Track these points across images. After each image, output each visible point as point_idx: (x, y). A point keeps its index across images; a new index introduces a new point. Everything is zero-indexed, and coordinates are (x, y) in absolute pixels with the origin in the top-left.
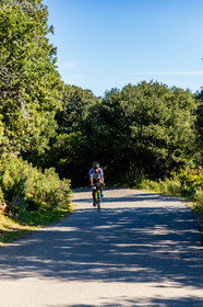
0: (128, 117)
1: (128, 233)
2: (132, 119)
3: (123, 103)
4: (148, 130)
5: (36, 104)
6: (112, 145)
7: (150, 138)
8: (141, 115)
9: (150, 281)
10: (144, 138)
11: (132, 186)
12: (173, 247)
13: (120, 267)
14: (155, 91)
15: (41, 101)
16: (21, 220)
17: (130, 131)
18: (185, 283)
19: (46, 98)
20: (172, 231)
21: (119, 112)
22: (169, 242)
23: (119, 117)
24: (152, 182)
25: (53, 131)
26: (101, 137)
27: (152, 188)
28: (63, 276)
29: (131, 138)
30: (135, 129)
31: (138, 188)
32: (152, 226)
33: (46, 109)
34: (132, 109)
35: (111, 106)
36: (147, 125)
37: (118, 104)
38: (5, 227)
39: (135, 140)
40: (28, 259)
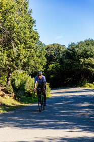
0: (79, 55)
1: (69, 106)
2: (81, 56)
3: (76, 49)
4: (87, 60)
5: (23, 45)
6: (72, 68)
7: (89, 64)
8: (85, 54)
9: (66, 128)
10: (86, 64)
11: (81, 86)
12: (88, 112)
13: (55, 122)
14: (91, 43)
15: (25, 44)
16: (21, 101)
17: (80, 61)
18: (85, 129)
19: (28, 42)
20: (91, 105)
21: (74, 53)
22: (87, 109)
23: (75, 55)
24: (90, 84)
25: (45, 62)
26: (67, 64)
27: (90, 86)
28: (24, 126)
29: (80, 65)
30: (82, 60)
31: (84, 87)
32: (82, 103)
33: (28, 48)
34: (81, 51)
35: (71, 51)
36: (87, 58)
37: (74, 49)
38: (13, 104)
39: (82, 65)
40: (13, 118)
